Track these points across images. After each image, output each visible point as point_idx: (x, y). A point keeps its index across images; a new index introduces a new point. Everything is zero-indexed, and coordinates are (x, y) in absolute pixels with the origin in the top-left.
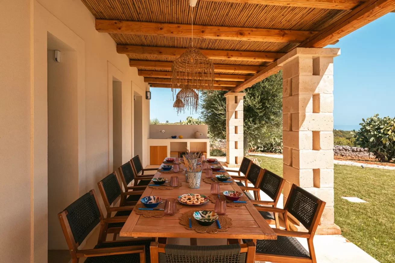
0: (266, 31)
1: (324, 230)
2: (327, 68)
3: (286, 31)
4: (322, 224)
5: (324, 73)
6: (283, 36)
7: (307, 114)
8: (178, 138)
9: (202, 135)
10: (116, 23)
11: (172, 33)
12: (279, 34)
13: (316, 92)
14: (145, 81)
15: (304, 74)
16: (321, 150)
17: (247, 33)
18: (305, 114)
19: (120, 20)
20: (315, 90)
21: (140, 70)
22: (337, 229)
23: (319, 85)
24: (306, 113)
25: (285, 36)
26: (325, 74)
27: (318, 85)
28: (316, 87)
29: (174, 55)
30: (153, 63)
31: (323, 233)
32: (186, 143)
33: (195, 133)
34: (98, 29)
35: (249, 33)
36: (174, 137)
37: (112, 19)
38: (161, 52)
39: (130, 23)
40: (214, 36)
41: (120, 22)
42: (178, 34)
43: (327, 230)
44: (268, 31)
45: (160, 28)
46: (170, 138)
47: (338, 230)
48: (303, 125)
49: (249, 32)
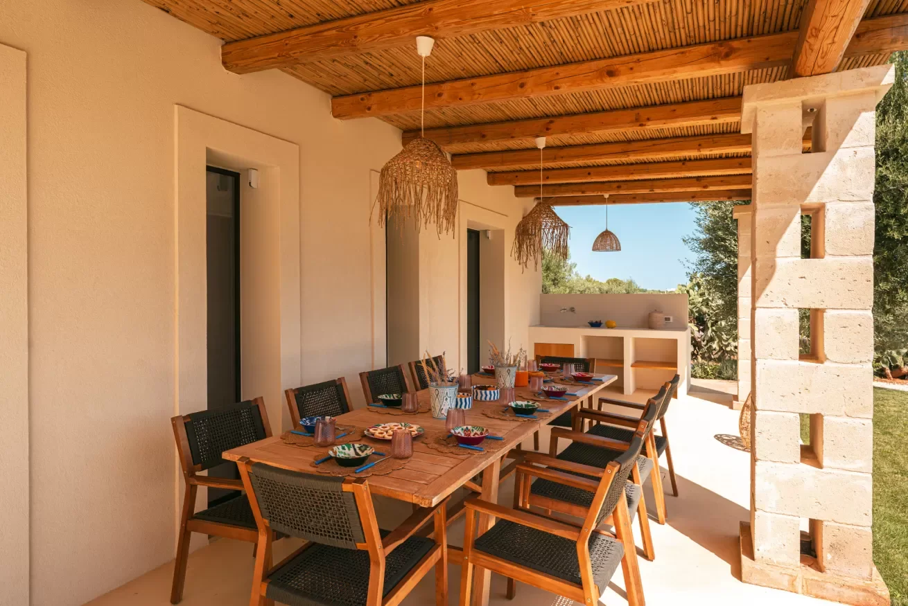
0: (676, 54)
1: (829, 586)
2: (851, 128)
3: (735, 44)
4: (828, 571)
5: (841, 143)
6: (727, 56)
7: (780, 262)
8: (604, 328)
9: (671, 321)
10: (362, 99)
11: (460, 99)
12: (715, 54)
13: (813, 199)
14: (517, 194)
15: (773, 152)
16: (827, 363)
17: (622, 68)
18: (775, 261)
19: (369, 92)
20: (807, 194)
21: (491, 173)
22: (874, 594)
23: (822, 180)
24: (778, 260)
25: (731, 57)
26: (842, 146)
27: (818, 177)
28: (811, 188)
29: (512, 137)
30: (498, 157)
31: (824, 594)
32: (621, 339)
33: (650, 315)
34: (337, 115)
35: (632, 69)
36: (596, 325)
37: (357, 93)
38: (484, 136)
39: (385, 94)
40: (548, 89)
41: (369, 95)
42: (472, 99)
43: (837, 589)
44: (682, 53)
45: (436, 96)
46: (585, 326)
47: (880, 597)
48: (767, 291)
49: (631, 65)
